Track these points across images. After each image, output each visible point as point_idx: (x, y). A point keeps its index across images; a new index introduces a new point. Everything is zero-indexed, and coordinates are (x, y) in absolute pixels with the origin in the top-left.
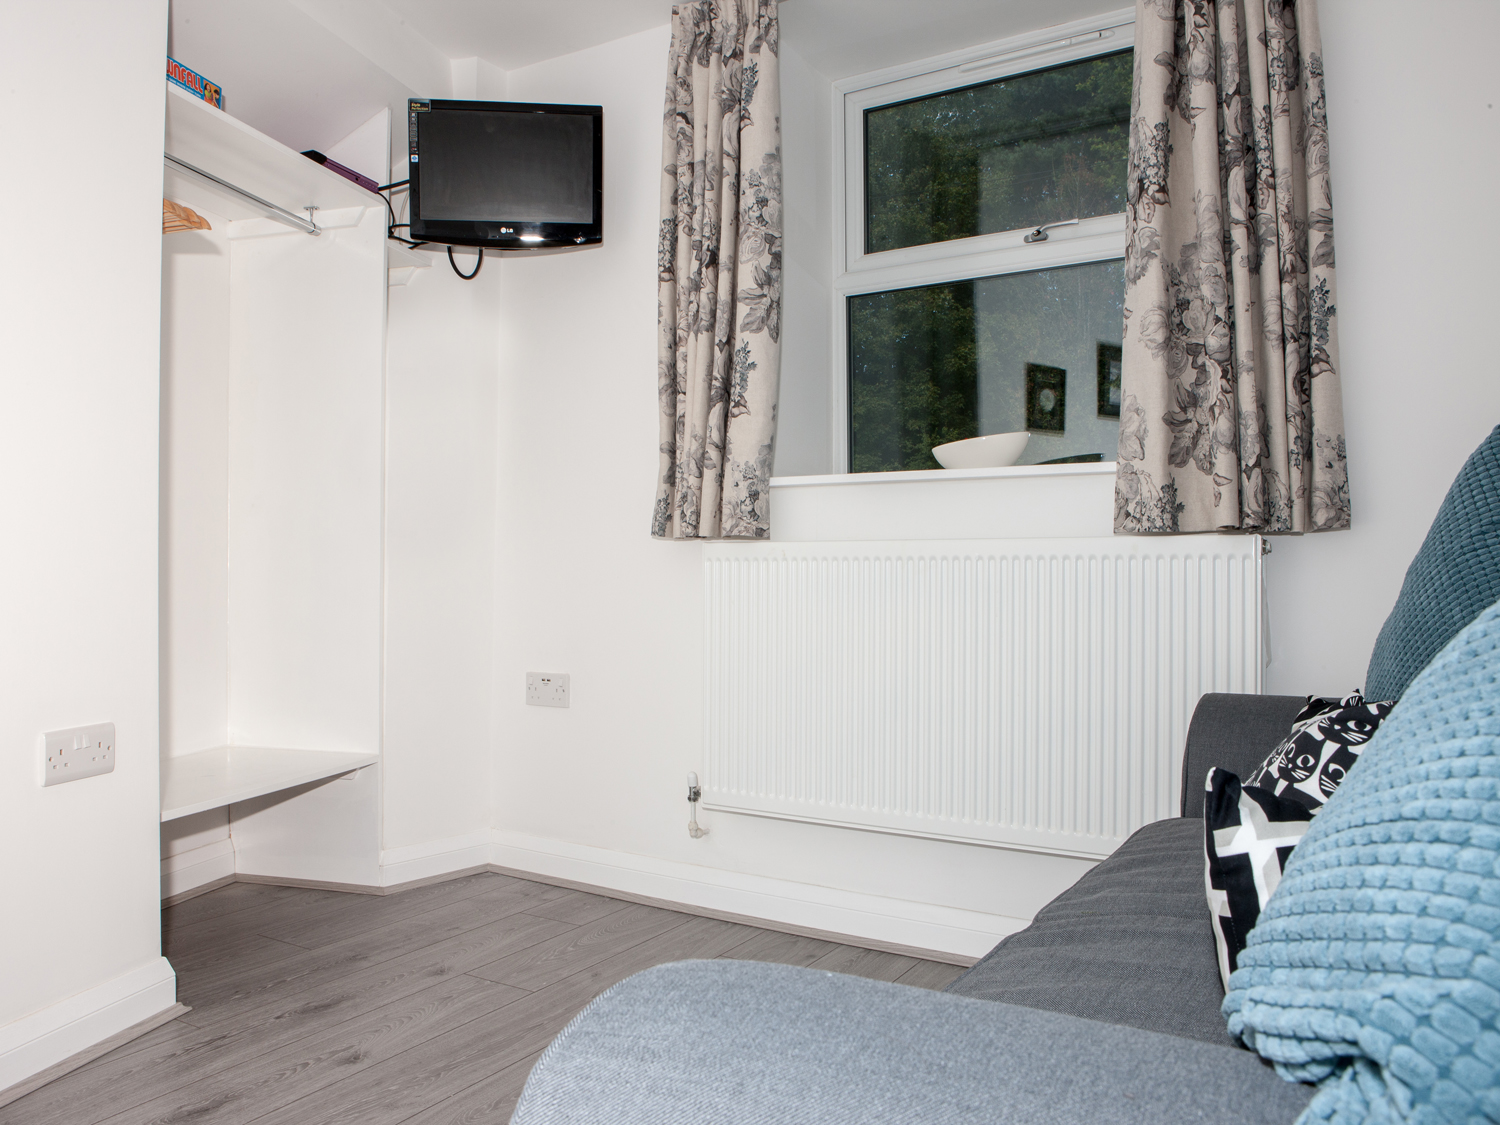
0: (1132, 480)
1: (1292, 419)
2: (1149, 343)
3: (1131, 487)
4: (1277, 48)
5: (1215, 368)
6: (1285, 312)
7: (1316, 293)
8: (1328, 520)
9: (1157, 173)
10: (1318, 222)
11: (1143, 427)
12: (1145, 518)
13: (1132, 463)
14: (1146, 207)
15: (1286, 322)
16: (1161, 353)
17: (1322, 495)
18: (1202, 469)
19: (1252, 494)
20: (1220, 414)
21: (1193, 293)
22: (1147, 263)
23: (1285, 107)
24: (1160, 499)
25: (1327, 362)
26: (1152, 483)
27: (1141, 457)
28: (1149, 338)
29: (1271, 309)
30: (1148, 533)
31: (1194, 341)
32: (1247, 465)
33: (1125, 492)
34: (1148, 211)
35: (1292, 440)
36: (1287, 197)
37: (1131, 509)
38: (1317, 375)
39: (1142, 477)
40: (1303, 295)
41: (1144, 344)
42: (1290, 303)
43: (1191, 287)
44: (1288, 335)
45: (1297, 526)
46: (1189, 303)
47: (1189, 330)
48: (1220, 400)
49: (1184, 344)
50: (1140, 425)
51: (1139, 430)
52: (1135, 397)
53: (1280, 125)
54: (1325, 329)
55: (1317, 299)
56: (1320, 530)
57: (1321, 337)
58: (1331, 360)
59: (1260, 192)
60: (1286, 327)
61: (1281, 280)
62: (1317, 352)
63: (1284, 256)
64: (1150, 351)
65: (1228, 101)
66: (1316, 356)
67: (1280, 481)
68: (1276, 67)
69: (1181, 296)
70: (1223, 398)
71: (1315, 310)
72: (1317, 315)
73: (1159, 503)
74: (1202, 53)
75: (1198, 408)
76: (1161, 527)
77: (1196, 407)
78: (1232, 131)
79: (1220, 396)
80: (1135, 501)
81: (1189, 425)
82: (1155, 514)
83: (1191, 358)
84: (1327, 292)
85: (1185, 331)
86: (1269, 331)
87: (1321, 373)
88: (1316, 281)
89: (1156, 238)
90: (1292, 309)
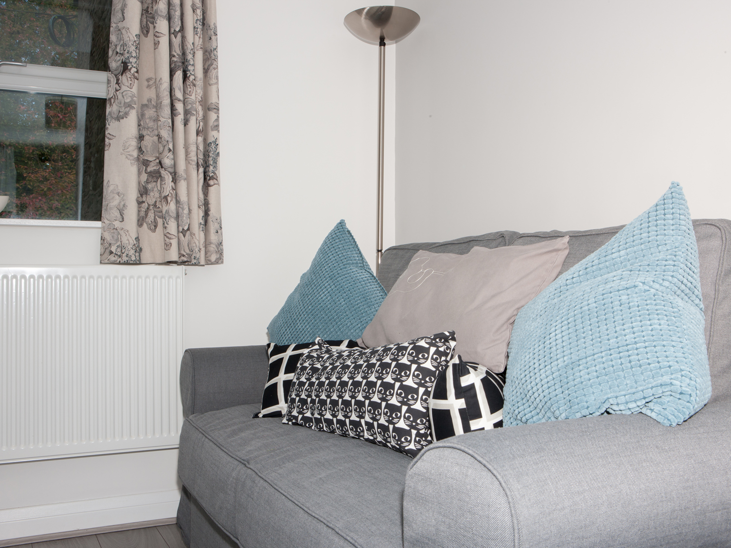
0: (114, 233)
1: (201, 207)
2: (128, 156)
3: (113, 237)
4: (199, 15)
5: (168, 176)
6: (199, 151)
7: (212, 144)
8: (217, 259)
9: (136, 62)
10: (215, 109)
11: (123, 203)
12: (124, 255)
13: (114, 223)
14: (129, 79)
15: (199, 156)
16: (136, 163)
17: (214, 246)
18: (150, 229)
19: (187, 245)
20: (171, 201)
21: (146, 132)
22: (129, 111)
23: (202, 46)
24: (134, 245)
25: (217, 180)
26: (129, 235)
27: (121, 220)
28: (129, 153)
29: (193, 148)
30: (127, 263)
31: (146, 158)
32: (183, 229)
33: (109, 239)
34: (131, 82)
35: (201, 218)
36: (202, 93)
37: (113, 249)
38: (212, 186)
39: (122, 232)
40: (207, 144)
41: (124, 157)
42: (201, 147)
43: (145, 128)
44: (200, 164)
45: (202, 262)
46: (144, 137)
47: (144, 152)
48: (171, 193)
49: (142, 159)
50: (120, 202)
51: (119, 205)
52: (117, 186)
53: (199, 55)
54: (216, 163)
55: (213, 147)
56: (212, 264)
57: (215, 167)
58: (218, 179)
59: (188, 87)
60: (199, 159)
61: (197, 134)
62: (213, 174)
63: (199, 123)
64: (129, 161)
65: (176, 34)
66: (212, 176)
67: (196, 238)
68: (198, 24)
69: (141, 132)
70: (172, 192)
71: (212, 153)
72: (213, 155)
73: (134, 247)
74: (164, 3)
75: (148, 196)
76: (134, 261)
77: (147, 195)
78: (177, 51)
79: (171, 191)
80: (116, 245)
81: (144, 204)
82: (132, 253)
83: (144, 167)
84: (217, 145)
85: (142, 152)
86: (191, 160)
87: (214, 185)
88: (213, 138)
89: (135, 98)
90: (202, 150)
